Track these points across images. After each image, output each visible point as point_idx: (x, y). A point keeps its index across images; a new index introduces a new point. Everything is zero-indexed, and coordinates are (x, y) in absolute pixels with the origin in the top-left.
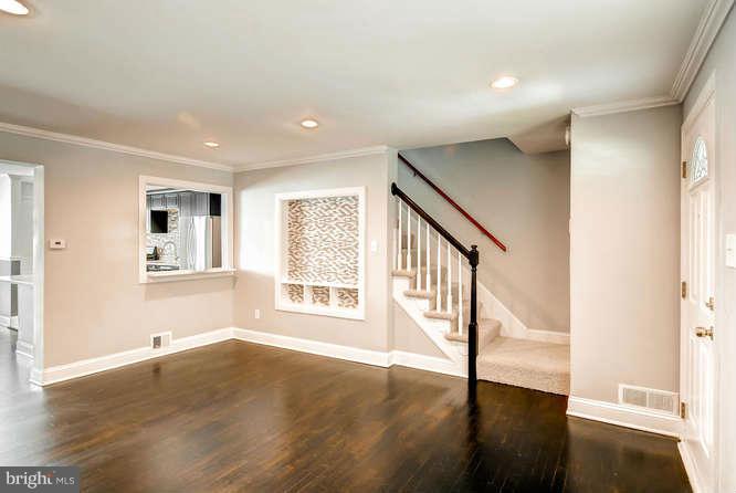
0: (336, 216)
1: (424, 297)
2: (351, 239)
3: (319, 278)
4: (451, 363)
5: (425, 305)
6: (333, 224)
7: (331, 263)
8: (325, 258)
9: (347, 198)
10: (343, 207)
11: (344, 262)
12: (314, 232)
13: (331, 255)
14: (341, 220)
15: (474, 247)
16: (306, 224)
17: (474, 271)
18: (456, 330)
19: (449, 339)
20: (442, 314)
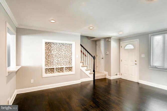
0: (63, 48)
1: (85, 66)
2: (68, 55)
3: (57, 65)
4: (90, 78)
5: (86, 68)
6: (62, 50)
7: (62, 61)
8: (59, 60)
9: (67, 44)
10: (66, 46)
11: (66, 60)
12: (56, 52)
13: (62, 59)
14: (65, 49)
15: (94, 56)
16: (52, 50)
17: (94, 60)
18: (91, 72)
19: (90, 74)
20: (89, 69)
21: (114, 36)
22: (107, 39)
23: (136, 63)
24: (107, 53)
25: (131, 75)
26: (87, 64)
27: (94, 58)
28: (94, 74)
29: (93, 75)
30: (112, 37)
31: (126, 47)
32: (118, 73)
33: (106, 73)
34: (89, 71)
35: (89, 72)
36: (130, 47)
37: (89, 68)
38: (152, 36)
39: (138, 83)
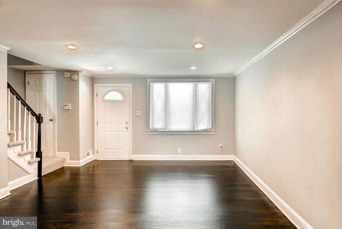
1: (17, 145)
4: (31, 176)
5: (18, 149)
15: (40, 115)
17: (40, 126)
18: (32, 158)
19: (29, 163)
20: (28, 151)
21: (87, 71)
22: (67, 75)
23: (128, 126)
24: (66, 108)
25: (118, 149)
26: (22, 139)
27: (39, 119)
28: (40, 163)
29: (36, 165)
30: (81, 71)
31: (107, 96)
32: (91, 151)
33: (66, 155)
34: (28, 157)
35: (28, 161)
36: (115, 96)
37: (27, 148)
38: (152, 82)
39: (131, 161)
